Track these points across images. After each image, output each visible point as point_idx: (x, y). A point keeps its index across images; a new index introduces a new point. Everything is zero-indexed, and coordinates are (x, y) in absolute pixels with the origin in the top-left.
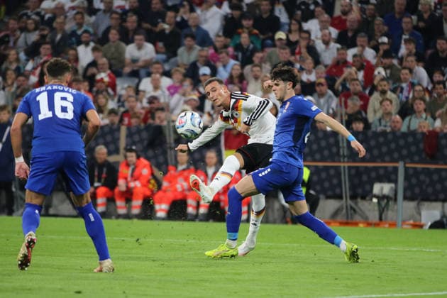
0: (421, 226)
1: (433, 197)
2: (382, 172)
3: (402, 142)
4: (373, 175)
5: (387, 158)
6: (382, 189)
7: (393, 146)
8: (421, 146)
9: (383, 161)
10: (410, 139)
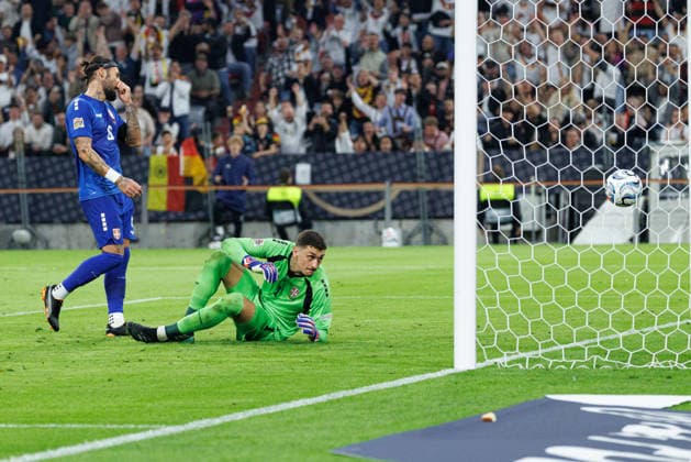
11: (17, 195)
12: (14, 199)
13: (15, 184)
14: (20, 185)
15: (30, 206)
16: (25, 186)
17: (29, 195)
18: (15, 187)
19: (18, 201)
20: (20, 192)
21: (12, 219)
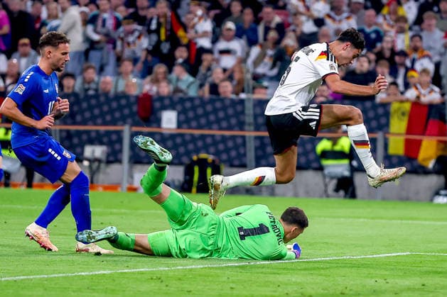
0: (135, 190)
1: (145, 160)
2: (93, 135)
3: (114, 105)
4: (85, 137)
5: (99, 121)
6: (93, 152)
7: (105, 108)
8: (135, 108)
9: (95, 124)
10: (123, 102)
11: (243, 137)
12: (239, 141)
13: (241, 126)
14: (247, 127)
15: (256, 149)
16: (252, 128)
17: (257, 138)
18: (242, 129)
19: (244, 144)
20: (247, 134)
21: (236, 162)
